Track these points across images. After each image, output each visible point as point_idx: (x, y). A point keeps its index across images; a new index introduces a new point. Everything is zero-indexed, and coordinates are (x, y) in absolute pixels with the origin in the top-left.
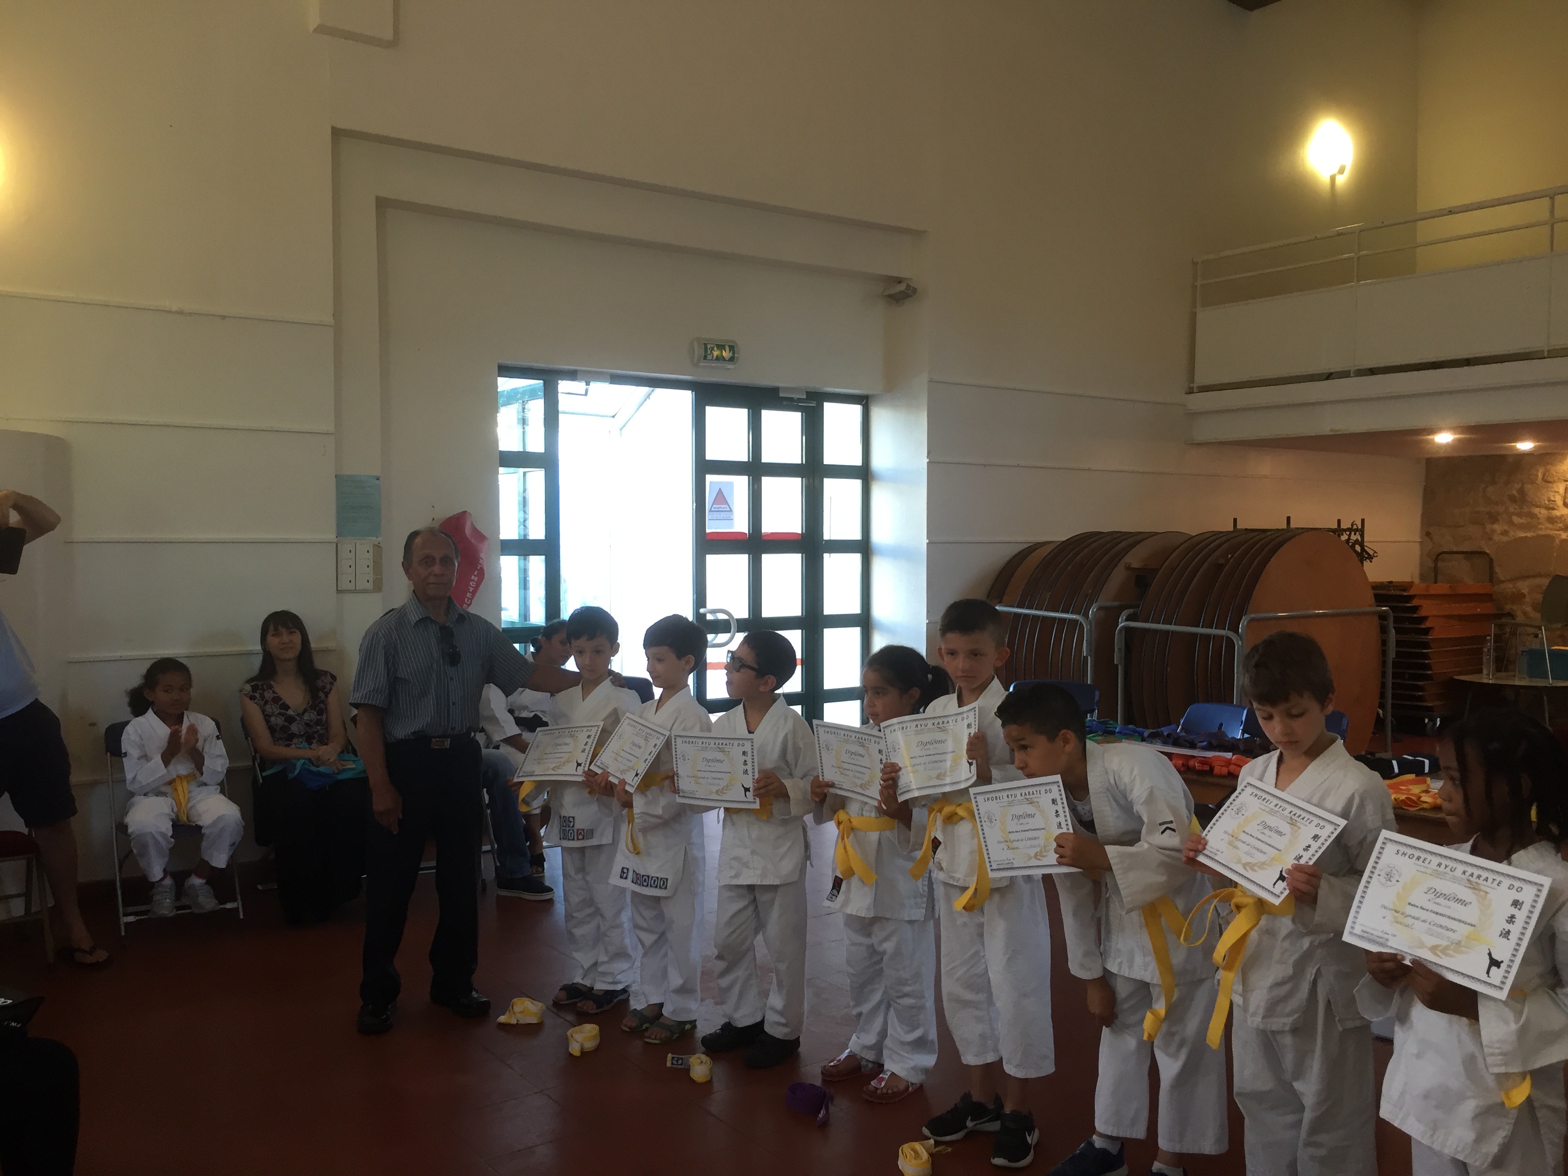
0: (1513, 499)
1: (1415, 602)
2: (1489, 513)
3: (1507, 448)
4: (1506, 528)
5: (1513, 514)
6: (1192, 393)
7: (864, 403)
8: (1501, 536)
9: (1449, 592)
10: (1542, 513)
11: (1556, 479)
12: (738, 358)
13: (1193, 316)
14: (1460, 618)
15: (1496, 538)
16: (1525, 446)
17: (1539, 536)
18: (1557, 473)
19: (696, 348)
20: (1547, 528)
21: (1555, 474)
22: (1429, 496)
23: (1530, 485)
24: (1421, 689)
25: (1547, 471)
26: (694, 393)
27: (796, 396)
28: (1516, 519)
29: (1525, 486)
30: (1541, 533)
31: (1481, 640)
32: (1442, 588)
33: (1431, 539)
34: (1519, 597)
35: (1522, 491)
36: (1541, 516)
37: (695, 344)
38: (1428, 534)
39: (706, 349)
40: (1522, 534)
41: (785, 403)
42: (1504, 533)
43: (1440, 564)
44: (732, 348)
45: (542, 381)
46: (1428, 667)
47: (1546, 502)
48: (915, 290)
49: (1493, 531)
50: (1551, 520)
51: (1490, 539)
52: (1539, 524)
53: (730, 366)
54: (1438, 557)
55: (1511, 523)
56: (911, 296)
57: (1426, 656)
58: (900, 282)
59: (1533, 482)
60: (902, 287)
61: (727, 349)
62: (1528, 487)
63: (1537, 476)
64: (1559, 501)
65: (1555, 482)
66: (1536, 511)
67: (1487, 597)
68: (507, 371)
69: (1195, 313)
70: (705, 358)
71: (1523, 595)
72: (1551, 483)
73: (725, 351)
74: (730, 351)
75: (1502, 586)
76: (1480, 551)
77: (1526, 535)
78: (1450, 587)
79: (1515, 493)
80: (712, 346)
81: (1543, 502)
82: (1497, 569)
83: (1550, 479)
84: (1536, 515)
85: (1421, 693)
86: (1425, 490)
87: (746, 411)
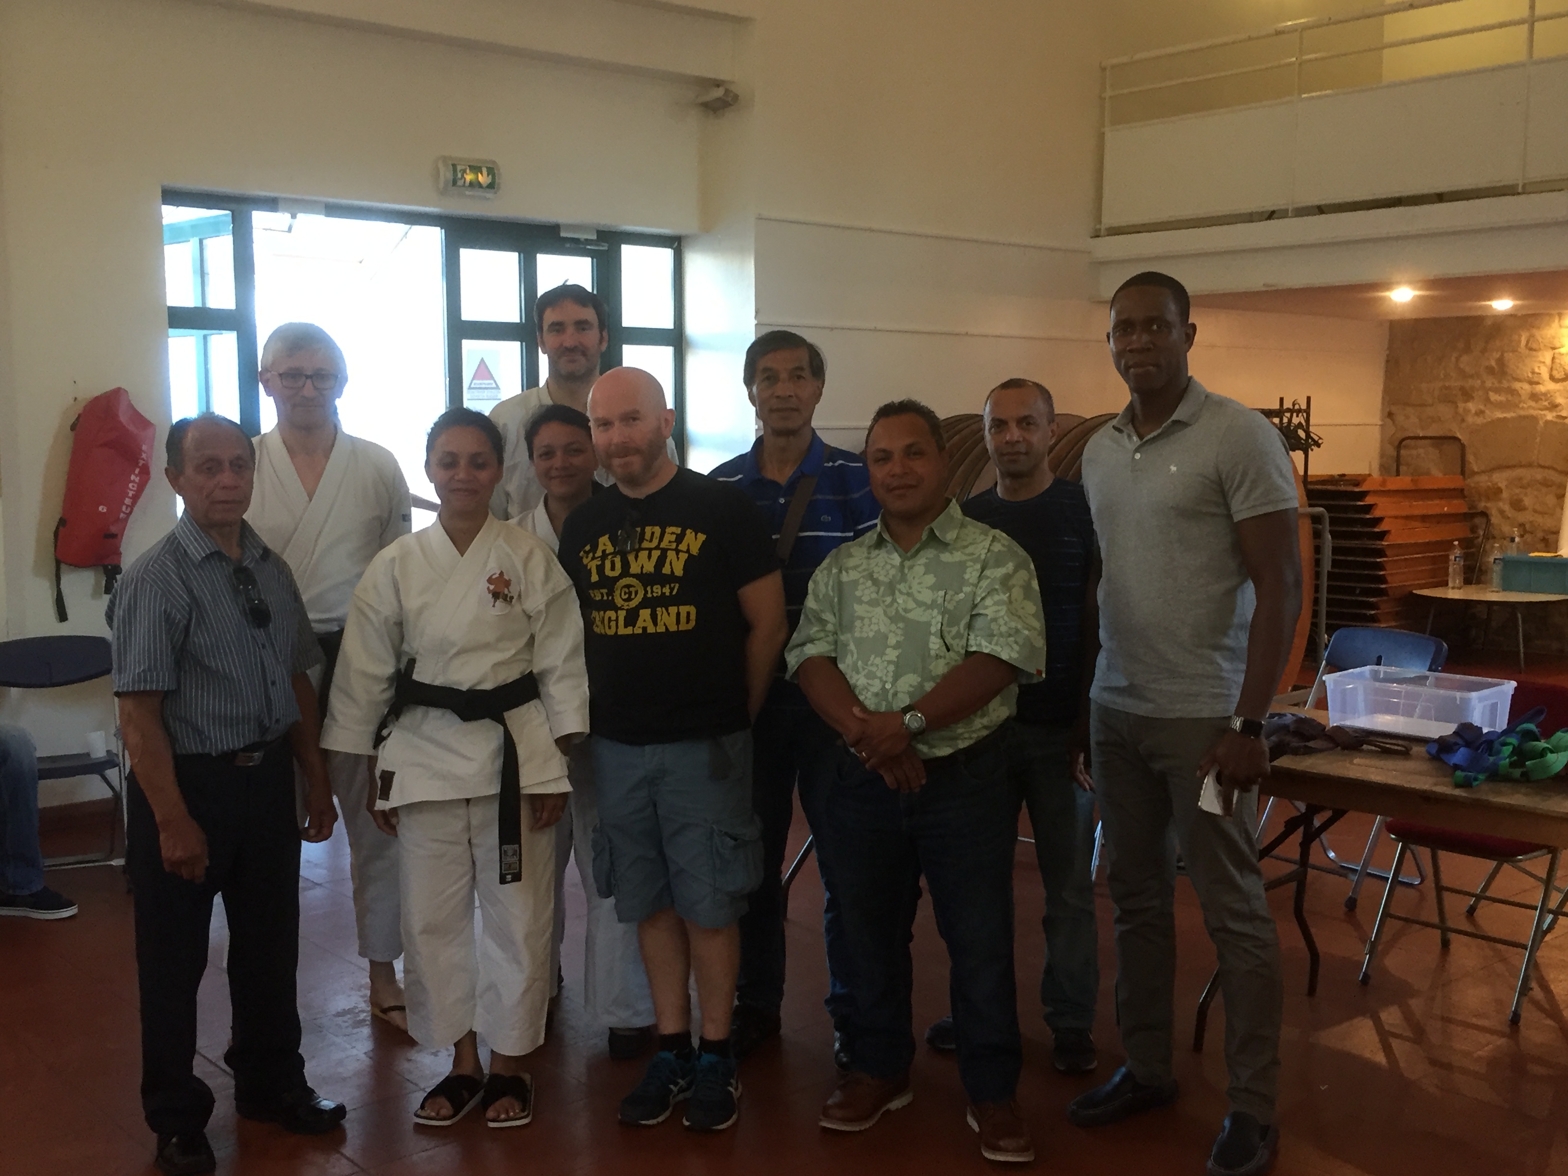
0: (1490, 370)
1: (1369, 500)
2: (1462, 389)
3: (1481, 307)
4: (1482, 407)
5: (1491, 389)
6: (1098, 236)
7: (675, 246)
8: (1476, 418)
9: (1410, 487)
10: (1524, 388)
11: (1542, 346)
12: (499, 184)
13: (1101, 136)
14: (1424, 518)
15: (1470, 419)
16: (1502, 304)
17: (1520, 417)
18: (1542, 338)
19: (442, 170)
20: (1530, 407)
21: (1540, 340)
22: (1392, 366)
23: (1511, 354)
24: (1373, 606)
25: (1532, 336)
26: (443, 231)
27: (582, 236)
28: (1494, 397)
29: (1506, 355)
30: (1522, 413)
31: (1447, 545)
32: (1403, 482)
33: (1393, 420)
34: (1495, 493)
35: (1501, 362)
36: (1522, 392)
37: (440, 165)
38: (1390, 415)
39: (455, 171)
40: (1499, 415)
41: (568, 245)
42: (1480, 413)
43: (1403, 452)
44: (491, 171)
45: (228, 212)
46: (1383, 580)
47: (1530, 375)
48: (736, 97)
49: (1467, 411)
50: (1534, 397)
51: (1463, 420)
52: (1520, 402)
53: (489, 195)
54: (1400, 445)
55: (1487, 400)
56: (731, 105)
57: (1380, 566)
58: (718, 86)
59: (1514, 351)
60: (719, 93)
61: (484, 170)
62: (1508, 356)
63: (1520, 341)
64: (1545, 373)
65: (1540, 349)
66: (1517, 385)
67: (1460, 493)
68: (174, 196)
69: (1104, 133)
70: (455, 183)
71: (1500, 490)
72: (1535, 350)
73: (482, 174)
74: (488, 175)
75: (1477, 478)
76: (1449, 435)
77: (1505, 415)
78: (1412, 480)
79: (1493, 363)
80: (463, 167)
81: (1526, 375)
82: (1470, 458)
83: (1535, 346)
84: (1515, 390)
85: (1373, 612)
86: (1387, 361)
87: (515, 255)
